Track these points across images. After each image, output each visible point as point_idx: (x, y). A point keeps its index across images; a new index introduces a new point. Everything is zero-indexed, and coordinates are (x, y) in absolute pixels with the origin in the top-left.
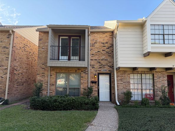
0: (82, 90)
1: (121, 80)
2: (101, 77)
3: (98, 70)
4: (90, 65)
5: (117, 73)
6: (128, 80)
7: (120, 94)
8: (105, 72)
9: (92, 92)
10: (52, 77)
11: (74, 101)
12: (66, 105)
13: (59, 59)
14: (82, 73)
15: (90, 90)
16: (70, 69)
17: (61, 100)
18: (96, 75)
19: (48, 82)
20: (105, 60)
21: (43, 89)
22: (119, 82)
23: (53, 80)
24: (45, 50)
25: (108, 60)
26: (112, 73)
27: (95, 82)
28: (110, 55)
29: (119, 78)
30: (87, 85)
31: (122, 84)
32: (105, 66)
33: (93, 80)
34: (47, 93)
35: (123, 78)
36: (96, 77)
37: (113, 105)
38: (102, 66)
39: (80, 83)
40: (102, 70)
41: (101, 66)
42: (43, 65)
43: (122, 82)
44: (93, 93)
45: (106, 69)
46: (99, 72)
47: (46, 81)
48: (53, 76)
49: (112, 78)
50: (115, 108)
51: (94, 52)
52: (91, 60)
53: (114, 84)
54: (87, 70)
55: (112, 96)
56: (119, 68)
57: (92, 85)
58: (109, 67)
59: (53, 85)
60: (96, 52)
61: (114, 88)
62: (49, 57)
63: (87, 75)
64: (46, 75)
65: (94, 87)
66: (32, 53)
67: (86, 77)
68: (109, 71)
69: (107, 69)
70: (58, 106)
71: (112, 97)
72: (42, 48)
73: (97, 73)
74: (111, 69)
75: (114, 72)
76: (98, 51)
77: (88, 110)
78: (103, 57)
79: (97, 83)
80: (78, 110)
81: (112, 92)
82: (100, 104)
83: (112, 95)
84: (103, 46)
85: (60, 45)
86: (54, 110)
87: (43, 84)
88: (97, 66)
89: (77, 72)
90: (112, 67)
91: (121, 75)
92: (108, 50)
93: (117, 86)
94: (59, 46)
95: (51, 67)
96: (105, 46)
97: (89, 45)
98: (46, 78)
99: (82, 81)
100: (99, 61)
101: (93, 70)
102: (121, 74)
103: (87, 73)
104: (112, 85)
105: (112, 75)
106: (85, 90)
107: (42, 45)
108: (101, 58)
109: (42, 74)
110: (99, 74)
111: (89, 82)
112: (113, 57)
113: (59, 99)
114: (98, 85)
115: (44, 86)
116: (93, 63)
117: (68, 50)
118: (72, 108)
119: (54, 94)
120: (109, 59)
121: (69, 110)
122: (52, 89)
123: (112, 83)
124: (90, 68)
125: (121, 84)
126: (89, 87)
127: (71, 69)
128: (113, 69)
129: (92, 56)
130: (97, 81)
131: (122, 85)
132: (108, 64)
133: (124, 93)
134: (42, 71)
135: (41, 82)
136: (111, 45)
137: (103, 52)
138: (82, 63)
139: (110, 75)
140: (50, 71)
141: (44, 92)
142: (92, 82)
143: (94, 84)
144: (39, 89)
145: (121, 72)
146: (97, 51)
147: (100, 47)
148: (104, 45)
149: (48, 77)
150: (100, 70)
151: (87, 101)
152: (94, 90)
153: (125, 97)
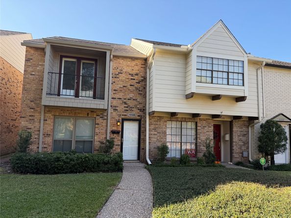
0: (97, 144)
1: (155, 129)
2: (127, 125)
3: (122, 114)
4: (111, 106)
5: (150, 119)
6: (164, 130)
7: (152, 149)
8: (132, 117)
9: (113, 147)
10: (47, 122)
11: (87, 159)
12: (73, 166)
13: (59, 95)
14: (98, 117)
15: (111, 143)
16: (77, 111)
17: (67, 158)
18: (119, 122)
19: (39, 131)
20: (134, 100)
21: (32, 142)
22: (152, 133)
23: (49, 128)
24: (37, 79)
25: (138, 100)
26: (143, 119)
27: (118, 133)
28: (140, 92)
29: (153, 127)
30: (104, 136)
31: (156, 135)
32: (133, 109)
33: (115, 128)
34: (38, 148)
35: (157, 126)
36: (119, 124)
37: (143, 165)
38: (128, 108)
39: (94, 134)
40: (129, 115)
41: (127, 109)
42: (32, 103)
43: (156, 133)
44: (114, 149)
45: (134, 113)
46: (123, 117)
47: (36, 129)
48: (49, 122)
49: (142, 126)
50: (146, 168)
51: (117, 87)
52: (112, 98)
53: (145, 136)
54: (105, 114)
55: (141, 152)
56: (154, 112)
57: (112, 136)
58: (139, 111)
59: (48, 135)
60: (120, 87)
61: (145, 141)
62: (45, 90)
63: (105, 121)
64: (36, 120)
65: (115, 140)
66: (6, 79)
67: (104, 124)
68: (139, 116)
69: (135, 113)
70: (62, 167)
71: (141, 154)
72: (31, 75)
73: (120, 119)
74: (141, 113)
75: (146, 118)
76: (124, 86)
77: (107, 171)
78: (131, 95)
79: (120, 133)
80: (93, 172)
81: (142, 146)
82: (124, 164)
83: (141, 150)
84: (131, 79)
85: (63, 72)
86: (55, 173)
87: (33, 134)
88: (121, 108)
89: (89, 116)
90: (143, 110)
91: (154, 123)
92: (139, 85)
93: (149, 138)
94: (60, 74)
95: (45, 106)
96: (134, 79)
97: (111, 76)
98: (37, 124)
99: (97, 131)
100: (125, 101)
101: (114, 113)
102: (155, 121)
103: (106, 118)
104: (142, 137)
105: (142, 123)
106: (102, 143)
107: (30, 69)
108: (128, 97)
109: (30, 118)
110: (123, 120)
111: (109, 132)
112: (145, 96)
114: (122, 137)
115: (34, 136)
116: (115, 103)
117: (76, 81)
118: (84, 170)
119: (49, 150)
120: (139, 99)
121: (79, 172)
122: (46, 142)
123: (141, 134)
124: (110, 110)
125: (154, 134)
126: (108, 138)
127: (80, 111)
128: (145, 113)
129: (115, 92)
130: (121, 130)
131: (156, 136)
132: (138, 106)
133: (158, 148)
134: (29, 112)
135: (29, 131)
136: (142, 79)
137: (131, 88)
138: (99, 103)
139: (140, 122)
140: (45, 113)
141: (33, 147)
142: (113, 132)
143: (115, 135)
144: (26, 142)
145: (156, 118)
146: (122, 86)
147: (127, 80)
148: (132, 78)
149: (40, 122)
150: (125, 114)
151: (107, 159)
152: (115, 143)
153: (160, 152)
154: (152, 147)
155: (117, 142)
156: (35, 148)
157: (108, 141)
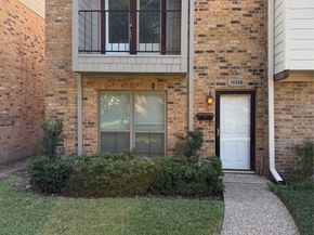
0: (171, 140)
1: (288, 110)
2: (225, 102)
3: (217, 81)
4: (195, 68)
5: (276, 89)
6: (309, 110)
7: (282, 150)
8: (237, 87)
9: (201, 145)
10: (88, 101)
11: (152, 170)
12: (129, 182)
13: (103, 51)
14: (170, 91)
15: (195, 140)
16: (135, 81)
17: (116, 168)
18: (210, 97)
19: (76, 117)
20: (240, 51)
21: (64, 136)
22: (281, 117)
23: (91, 112)
24: (65, 27)
25: (249, 51)
26: (259, 90)
27: (208, 118)
28: (254, 35)
29: (283, 104)
30: (184, 125)
31: (291, 121)
32: (238, 71)
33: (202, 110)
34: (77, 145)
35: (292, 103)
36: (210, 101)
37: (263, 182)
38: (229, 69)
39: (167, 121)
40: (230, 83)
41: (226, 71)
42: (62, 70)
43: (290, 117)
44: (203, 148)
45: (240, 78)
46: (219, 87)
47: (71, 114)
48: (91, 101)
49: (258, 103)
50: (272, 190)
51: (205, 29)
52: (196, 52)
53: (267, 123)
54: (184, 84)
55: (257, 155)
56: (286, 73)
57: (199, 125)
58: (250, 74)
59: (91, 124)
60: (211, 29)
61: (265, 134)
62: (76, 44)
63: (185, 96)
64: (70, 98)
65: (204, 132)
66: (33, 39)
67: (183, 103)
68: (250, 84)
69: (244, 79)
70: (108, 184)
71: (257, 159)
72: (57, 21)
73: (213, 91)
74: (256, 78)
75: (267, 86)
76: (219, 26)
77: (193, 195)
78: (234, 43)
79: (214, 118)
80: (166, 195)
81: (258, 143)
82: (226, 179)
83: (257, 151)
84: (234, 9)
85: (107, 8)
86: (97, 195)
87: (65, 123)
88: (214, 70)
89: (156, 88)
90: (261, 71)
91: (287, 96)
92: (249, 20)
93: (275, 127)
94: (103, 11)
95: (83, 74)
96: (240, 9)
97: (192, 7)
98: (72, 106)
99: (171, 115)
100: (221, 55)
101: (201, 82)
102: (288, 93)
103: (185, 90)
104: (258, 126)
105: (258, 97)
106: (181, 138)
107: (55, 12)
108: (228, 46)
109: (61, 96)
110: (219, 94)
111: (191, 116)
112: (264, 44)
113: (111, 165)
114: (218, 125)
115: (67, 126)
116: (202, 60)
117: (130, 26)
118: (149, 190)
119: (94, 149)
120: (252, 48)
121: (140, 195)
122: (89, 136)
123: (257, 119)
124: (193, 76)
125: (287, 120)
126: (191, 129)
127: (138, 81)
128: (265, 78)
129: (200, 39)
130: (214, 112)
131: (290, 124)
132: (249, 64)
133: (297, 149)
134: (59, 86)
135: (59, 117)
136: (257, 6)
137: (233, 28)
138: (170, 60)
139: (255, 97)
140: (83, 86)
141: (69, 145)
142: (200, 117)
143: (204, 123)
144: (54, 137)
145: (289, 86)
146: (214, 26)
147: (225, 12)
148: (236, 6)
149: (76, 102)
150: (222, 81)
151: (189, 171)
152: (205, 138)
153: (300, 159)
154: (282, 146)
155: (208, 135)
156: (73, 145)
157: (190, 134)
